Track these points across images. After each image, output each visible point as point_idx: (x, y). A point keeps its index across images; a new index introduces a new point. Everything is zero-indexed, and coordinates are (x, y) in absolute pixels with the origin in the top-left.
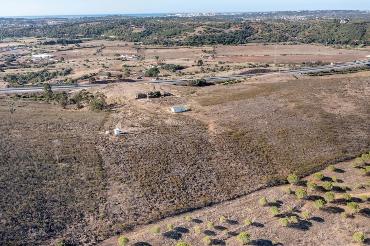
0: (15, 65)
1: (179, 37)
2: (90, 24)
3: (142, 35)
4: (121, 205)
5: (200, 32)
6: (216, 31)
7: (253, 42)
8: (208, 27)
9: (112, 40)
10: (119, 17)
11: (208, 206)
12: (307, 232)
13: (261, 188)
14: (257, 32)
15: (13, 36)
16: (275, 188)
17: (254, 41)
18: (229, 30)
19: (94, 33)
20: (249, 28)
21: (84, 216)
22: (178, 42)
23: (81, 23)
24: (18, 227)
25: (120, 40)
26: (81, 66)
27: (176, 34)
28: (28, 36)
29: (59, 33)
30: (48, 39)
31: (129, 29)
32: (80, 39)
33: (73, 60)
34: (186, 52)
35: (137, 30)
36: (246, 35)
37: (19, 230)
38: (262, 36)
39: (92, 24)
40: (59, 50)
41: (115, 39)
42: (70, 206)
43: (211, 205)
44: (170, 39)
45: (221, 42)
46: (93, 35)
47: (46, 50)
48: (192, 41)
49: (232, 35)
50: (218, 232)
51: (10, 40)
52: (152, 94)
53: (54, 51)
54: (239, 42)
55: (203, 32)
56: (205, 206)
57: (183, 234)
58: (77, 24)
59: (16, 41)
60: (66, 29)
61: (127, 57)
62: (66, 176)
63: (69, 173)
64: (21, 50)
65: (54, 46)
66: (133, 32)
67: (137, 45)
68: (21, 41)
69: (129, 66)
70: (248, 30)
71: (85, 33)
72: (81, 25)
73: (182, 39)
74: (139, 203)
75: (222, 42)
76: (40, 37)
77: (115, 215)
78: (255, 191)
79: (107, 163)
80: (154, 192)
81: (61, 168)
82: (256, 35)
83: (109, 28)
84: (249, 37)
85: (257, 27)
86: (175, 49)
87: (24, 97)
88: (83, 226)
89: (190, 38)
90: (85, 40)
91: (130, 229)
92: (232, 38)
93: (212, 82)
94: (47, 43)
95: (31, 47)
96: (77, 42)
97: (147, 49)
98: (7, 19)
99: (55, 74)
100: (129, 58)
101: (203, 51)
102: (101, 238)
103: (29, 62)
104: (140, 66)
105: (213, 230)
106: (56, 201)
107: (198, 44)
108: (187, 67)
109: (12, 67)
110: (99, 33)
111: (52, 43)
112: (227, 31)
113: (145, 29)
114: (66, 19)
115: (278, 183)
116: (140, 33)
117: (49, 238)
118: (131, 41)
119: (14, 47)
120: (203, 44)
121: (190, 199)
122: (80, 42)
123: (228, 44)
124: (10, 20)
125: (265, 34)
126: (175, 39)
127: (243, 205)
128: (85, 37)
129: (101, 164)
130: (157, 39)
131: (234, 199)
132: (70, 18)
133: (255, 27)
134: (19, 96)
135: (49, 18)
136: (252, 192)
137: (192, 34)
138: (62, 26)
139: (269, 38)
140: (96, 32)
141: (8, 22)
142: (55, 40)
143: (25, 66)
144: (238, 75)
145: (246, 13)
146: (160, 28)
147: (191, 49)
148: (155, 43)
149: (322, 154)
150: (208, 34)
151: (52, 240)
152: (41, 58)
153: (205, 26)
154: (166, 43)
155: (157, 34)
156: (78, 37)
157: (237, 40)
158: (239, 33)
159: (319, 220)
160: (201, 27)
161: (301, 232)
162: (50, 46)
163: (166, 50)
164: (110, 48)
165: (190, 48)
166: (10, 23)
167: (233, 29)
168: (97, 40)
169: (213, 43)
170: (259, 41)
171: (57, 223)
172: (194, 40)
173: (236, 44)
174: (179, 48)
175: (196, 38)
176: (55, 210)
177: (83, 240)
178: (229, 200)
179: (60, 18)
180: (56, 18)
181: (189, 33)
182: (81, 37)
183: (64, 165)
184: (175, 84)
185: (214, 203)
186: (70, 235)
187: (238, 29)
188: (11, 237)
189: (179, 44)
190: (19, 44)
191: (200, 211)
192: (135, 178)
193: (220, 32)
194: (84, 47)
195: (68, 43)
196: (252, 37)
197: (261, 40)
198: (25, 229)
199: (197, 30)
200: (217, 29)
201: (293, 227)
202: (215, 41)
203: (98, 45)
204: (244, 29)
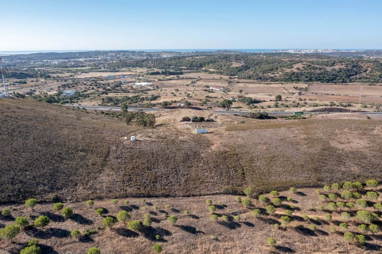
0: (118, 90)
1: (275, 73)
2: (195, 57)
3: (240, 70)
4: (104, 184)
5: (298, 69)
6: (316, 68)
7: (358, 82)
8: (308, 64)
9: (211, 73)
10: (228, 52)
11: (164, 197)
12: (233, 231)
13: (217, 194)
14: (366, 70)
15: (130, 66)
16: (230, 196)
17: (360, 80)
18: (331, 67)
19: (196, 66)
20: (357, 66)
21: (77, 185)
22: (272, 78)
23: (188, 57)
24: (35, 182)
25: (218, 73)
26: (169, 94)
27: (272, 70)
28: (141, 66)
29: (166, 65)
30: (156, 70)
31: (228, 63)
32: (183, 71)
33: (166, 89)
34: (276, 88)
35: (235, 65)
36: (352, 74)
37: (34, 183)
38: (370, 76)
39: (198, 58)
40: (160, 80)
41: (214, 72)
42: (71, 178)
43: (167, 196)
44: (265, 75)
45: (319, 80)
46: (195, 68)
47: (149, 79)
48: (287, 77)
49: (334, 72)
50: (160, 214)
51: (125, 70)
52: (196, 118)
53: (156, 80)
54: (341, 80)
55: (302, 68)
56: (162, 196)
57: (134, 210)
58: (184, 57)
59: (130, 71)
60: (173, 62)
61: (215, 89)
62: (79, 160)
63: (82, 159)
64: (130, 78)
65: (158, 76)
66: (231, 66)
67: (231, 78)
68: (134, 71)
69: (211, 97)
70: (355, 69)
71: (188, 66)
72: (188, 58)
73: (277, 75)
74: (116, 185)
75: (321, 80)
76: (150, 68)
77: (96, 189)
78: (211, 194)
79: (111, 157)
80: (130, 180)
81: (79, 155)
82: (364, 74)
83: (211, 62)
84: (355, 76)
85: (367, 66)
86: (267, 84)
87: (107, 114)
88: (74, 191)
89: (286, 74)
90: (186, 72)
91: (100, 199)
92: (334, 76)
93: (275, 116)
94: (153, 74)
95: (139, 76)
96: (178, 74)
97: (239, 82)
98: (131, 52)
99: (143, 99)
100: (216, 91)
101: (294, 87)
102: (80, 200)
103: (130, 88)
104: (221, 97)
105: (157, 212)
106: (65, 173)
107: (294, 80)
108: (264, 101)
109: (115, 91)
110: (201, 66)
111: (158, 73)
112: (329, 69)
113: (244, 64)
114: (179, 53)
115: (235, 193)
116: (238, 68)
117: (49, 192)
118: (227, 75)
119: (126, 75)
120: (298, 80)
121: (154, 189)
122: (182, 73)
123: (327, 82)
124: (133, 53)
125: (375, 74)
126: (271, 75)
127: (193, 202)
128: (188, 69)
129: (106, 157)
130: (252, 74)
131: (189, 196)
132: (184, 52)
133: (364, 66)
134: (103, 113)
135: (165, 52)
136: (208, 195)
137: (289, 70)
138: (171, 59)
139: (379, 78)
140: (199, 65)
141: (131, 54)
142: (160, 71)
143: (125, 91)
144: (309, 112)
145: (370, 51)
146: (259, 63)
147: (283, 86)
148: (250, 78)
149: (294, 178)
150: (306, 71)
151: (51, 194)
152: (141, 85)
153: (305, 63)
154: (261, 78)
155: (254, 69)
156: (182, 69)
157: (338, 78)
158: (343, 72)
159: (250, 225)
160: (300, 64)
161: (228, 229)
162: (154, 76)
163: (257, 85)
164: (204, 80)
165: (282, 84)
166: (133, 55)
167: (337, 67)
168: (197, 72)
169: (311, 80)
170: (365, 80)
171: (58, 185)
172: (290, 76)
173: (336, 83)
174: (271, 84)
175: (292, 74)
176: (61, 178)
177: (68, 198)
178: (184, 196)
179: (175, 52)
180: (171, 52)
181: (286, 69)
182: (184, 69)
183: (82, 153)
184: (236, 115)
185: (170, 196)
186: (63, 194)
187: (343, 67)
188: (28, 186)
189: (273, 80)
190: (132, 73)
191: (156, 198)
192: (123, 169)
193: (320, 69)
194: (183, 79)
195: (171, 74)
196: (358, 76)
197: (368, 79)
198: (38, 184)
199: (296, 66)
200: (317, 66)
201: (223, 224)
202: (313, 79)
203: (195, 77)
204: (350, 67)
